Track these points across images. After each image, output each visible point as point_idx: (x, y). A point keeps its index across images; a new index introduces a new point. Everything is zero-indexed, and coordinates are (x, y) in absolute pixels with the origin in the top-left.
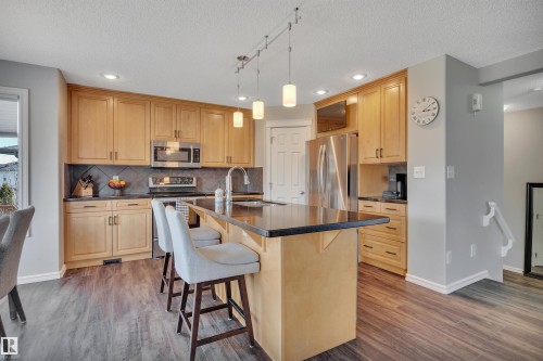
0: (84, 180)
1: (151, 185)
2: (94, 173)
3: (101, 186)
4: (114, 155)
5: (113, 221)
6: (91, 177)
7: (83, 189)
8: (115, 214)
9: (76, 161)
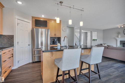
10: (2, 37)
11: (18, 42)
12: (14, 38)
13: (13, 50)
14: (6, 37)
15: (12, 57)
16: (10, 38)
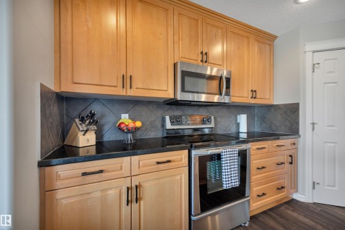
0: (82, 120)
1: (169, 126)
2: (96, 109)
3: (106, 128)
4: (126, 80)
5: (134, 195)
6: (93, 115)
7: (80, 134)
8: (135, 182)
9: (68, 88)
10: (273, 109)
11: (313, 124)
12: (298, 112)
13: (294, 144)
14: (280, 108)
15: (291, 163)
16: (288, 112)
